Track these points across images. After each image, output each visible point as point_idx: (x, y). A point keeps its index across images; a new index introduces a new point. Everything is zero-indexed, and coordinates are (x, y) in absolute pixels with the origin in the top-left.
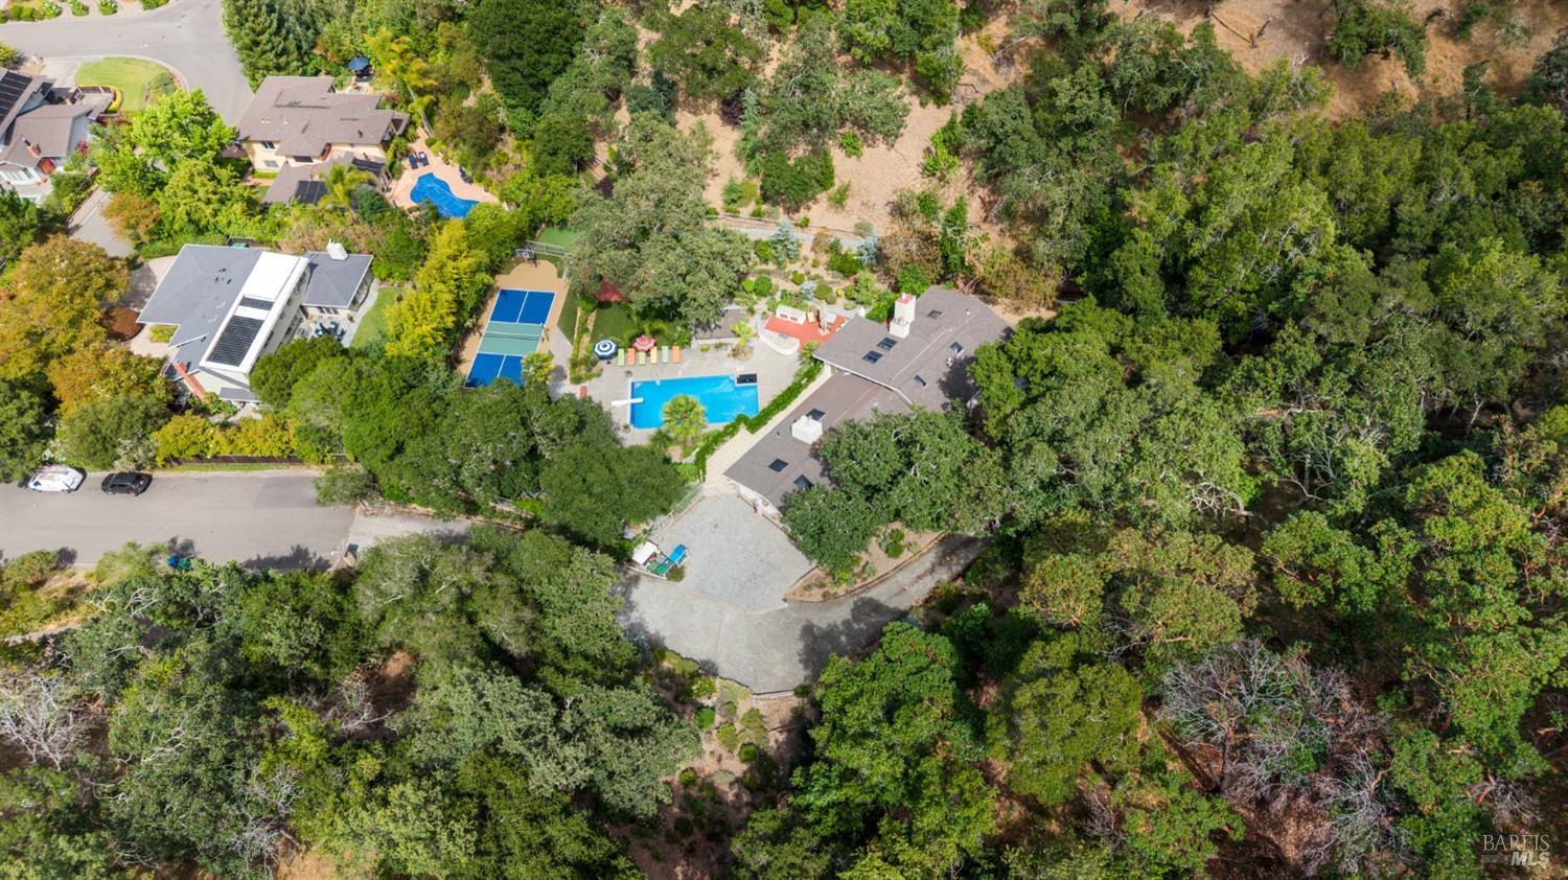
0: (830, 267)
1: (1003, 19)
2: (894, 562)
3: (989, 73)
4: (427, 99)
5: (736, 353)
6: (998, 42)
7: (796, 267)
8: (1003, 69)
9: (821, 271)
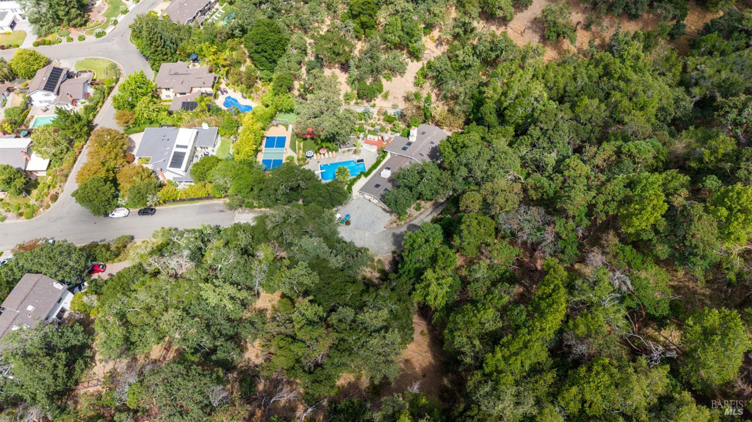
0: (384, 120)
1: (438, 30)
2: (419, 212)
3: (434, 49)
4: (226, 69)
5: (355, 152)
6: (436, 38)
7: (372, 121)
8: (439, 47)
9: (381, 122)
